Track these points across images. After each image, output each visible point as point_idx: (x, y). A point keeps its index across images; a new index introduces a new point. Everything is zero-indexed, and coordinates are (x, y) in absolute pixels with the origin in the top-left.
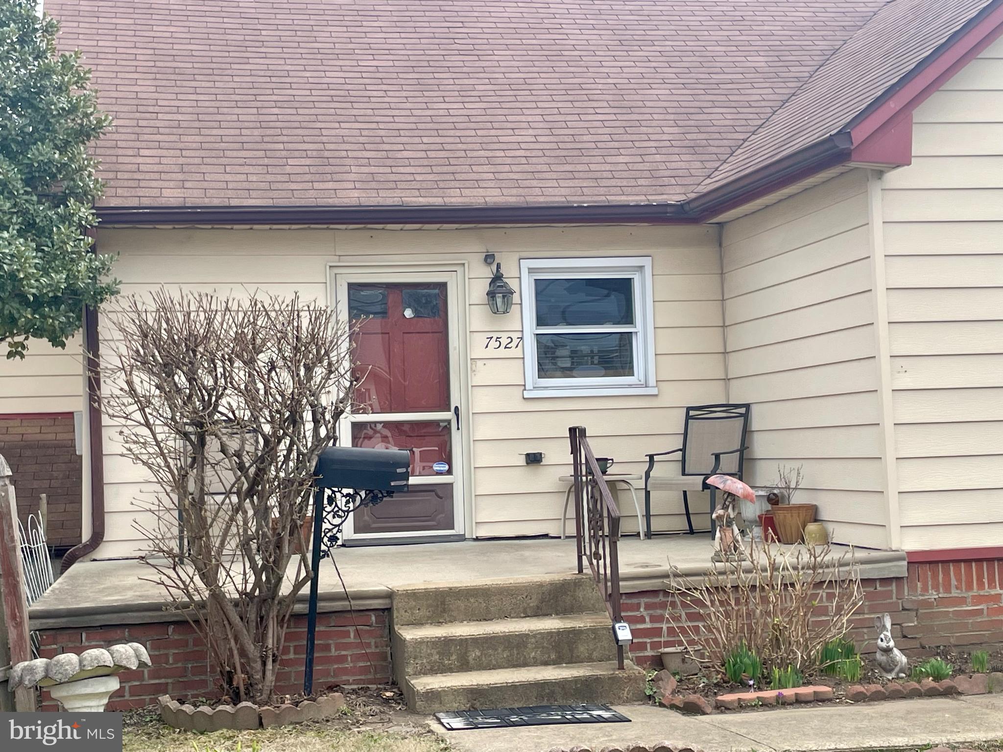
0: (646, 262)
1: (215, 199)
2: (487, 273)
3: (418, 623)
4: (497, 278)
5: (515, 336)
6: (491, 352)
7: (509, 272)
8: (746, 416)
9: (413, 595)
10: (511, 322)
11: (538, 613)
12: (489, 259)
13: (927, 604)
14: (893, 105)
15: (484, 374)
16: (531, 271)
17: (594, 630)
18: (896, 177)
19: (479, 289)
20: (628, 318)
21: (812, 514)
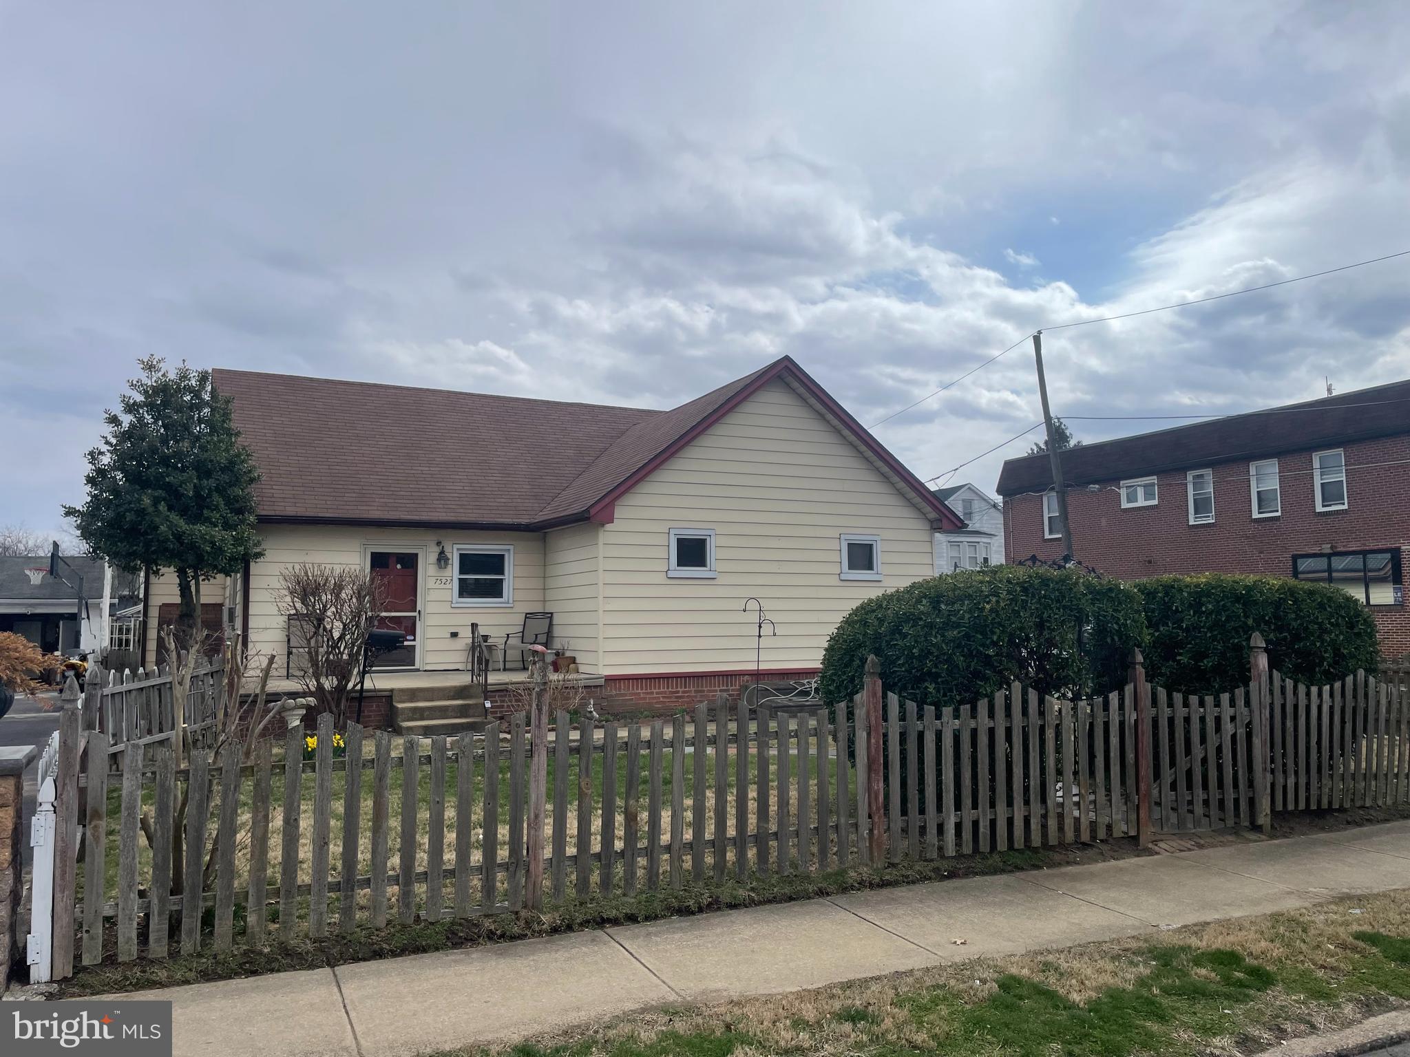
0: (511, 547)
1: (311, 513)
2: (437, 550)
3: (403, 702)
4: (442, 553)
5: (449, 579)
6: (437, 586)
7: (448, 549)
8: (551, 618)
9: (402, 691)
10: (448, 572)
11: (453, 698)
12: (439, 543)
13: (611, 696)
14: (607, 500)
15: (433, 596)
16: (458, 549)
17: (476, 704)
18: (609, 527)
19: (433, 557)
20: (502, 573)
21: (573, 660)
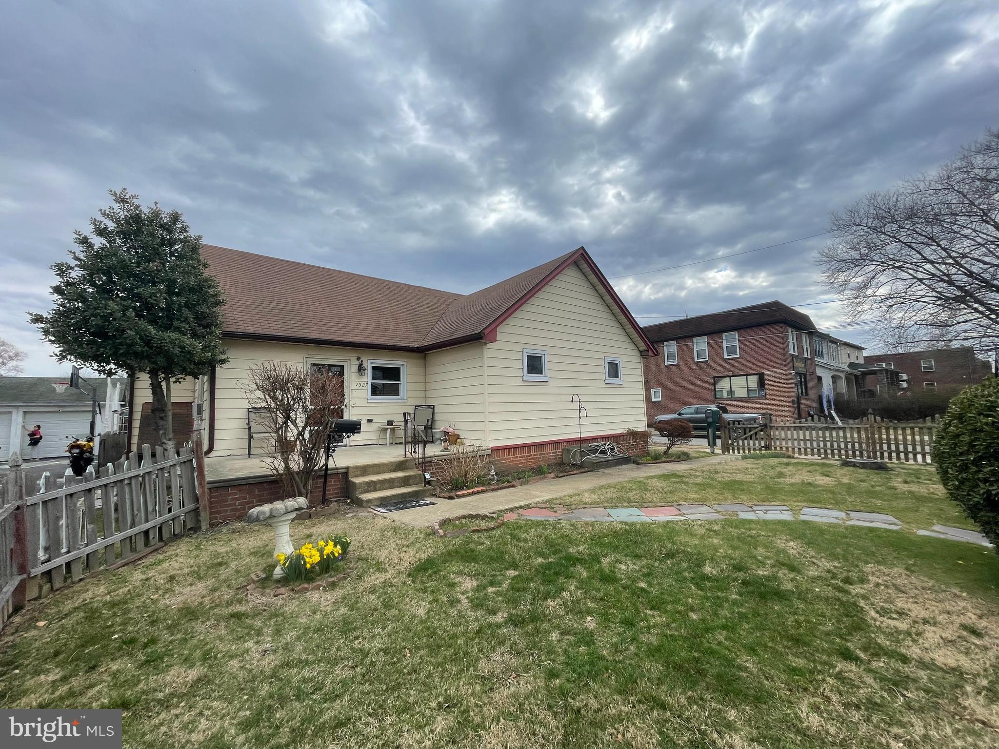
0: (405, 363)
1: (267, 332)
2: (358, 363)
3: (357, 476)
4: (361, 365)
5: (366, 383)
6: (358, 387)
7: (365, 363)
8: (433, 409)
9: (356, 467)
10: (365, 378)
11: (395, 470)
12: (358, 359)
13: (495, 461)
14: (493, 326)
15: (355, 394)
16: (371, 363)
17: (415, 475)
18: (490, 345)
19: (355, 367)
20: (399, 379)
21: (458, 437)
